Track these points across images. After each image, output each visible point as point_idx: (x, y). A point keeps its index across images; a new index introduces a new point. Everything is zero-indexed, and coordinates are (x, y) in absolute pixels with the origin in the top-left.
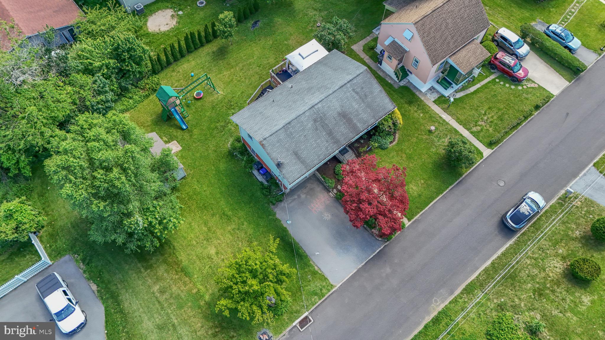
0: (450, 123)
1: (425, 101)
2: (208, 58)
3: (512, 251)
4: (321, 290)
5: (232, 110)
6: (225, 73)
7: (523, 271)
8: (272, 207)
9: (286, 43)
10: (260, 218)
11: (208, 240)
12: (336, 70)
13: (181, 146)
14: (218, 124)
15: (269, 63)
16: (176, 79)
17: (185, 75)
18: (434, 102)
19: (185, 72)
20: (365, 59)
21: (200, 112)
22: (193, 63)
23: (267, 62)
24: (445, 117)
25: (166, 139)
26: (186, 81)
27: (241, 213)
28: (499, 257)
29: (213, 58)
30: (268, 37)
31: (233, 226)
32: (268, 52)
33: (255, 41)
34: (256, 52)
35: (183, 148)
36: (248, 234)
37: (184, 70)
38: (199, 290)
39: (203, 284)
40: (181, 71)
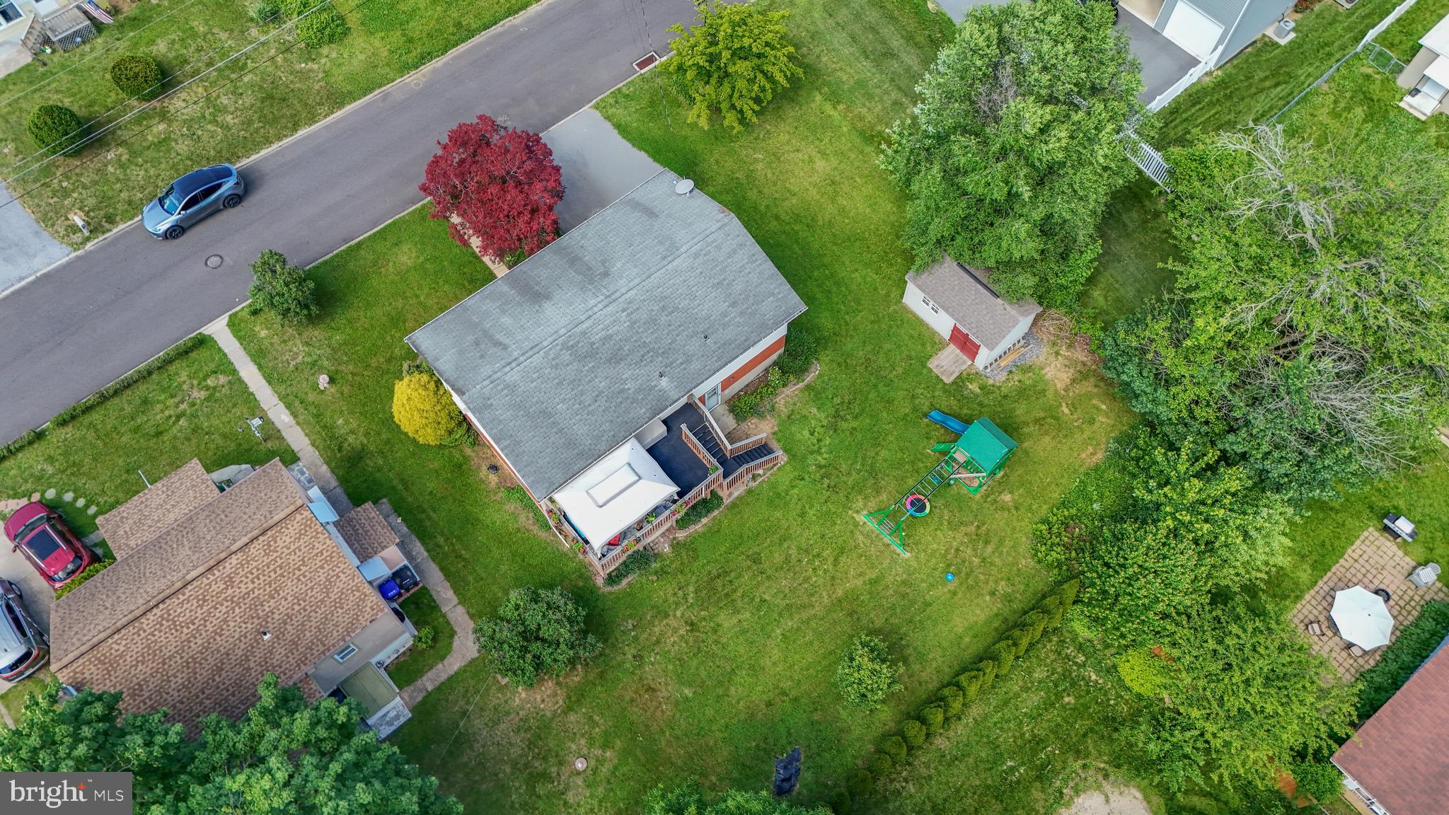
0: (275, 400)
1: (319, 461)
2: (915, 639)
3: (250, 145)
4: (617, 102)
5: (823, 462)
6: (859, 582)
7: (248, 104)
9: (686, 691)
11: (833, 183)
12: (542, 412)
13: (930, 370)
15: (736, 611)
17: (970, 581)
18: (295, 458)
19: (974, 593)
20: (455, 600)
22: (958, 624)
23: (740, 617)
24: (281, 417)
25: (970, 387)
26: (964, 562)
28: (279, 139)
29: (902, 639)
30: (742, 717)
31: (787, 204)
32: (741, 656)
33: (784, 701)
34: (776, 654)
35: (924, 366)
36: (755, 191)
37: (979, 600)
38: (835, 107)
39: (829, 116)
40: (988, 598)
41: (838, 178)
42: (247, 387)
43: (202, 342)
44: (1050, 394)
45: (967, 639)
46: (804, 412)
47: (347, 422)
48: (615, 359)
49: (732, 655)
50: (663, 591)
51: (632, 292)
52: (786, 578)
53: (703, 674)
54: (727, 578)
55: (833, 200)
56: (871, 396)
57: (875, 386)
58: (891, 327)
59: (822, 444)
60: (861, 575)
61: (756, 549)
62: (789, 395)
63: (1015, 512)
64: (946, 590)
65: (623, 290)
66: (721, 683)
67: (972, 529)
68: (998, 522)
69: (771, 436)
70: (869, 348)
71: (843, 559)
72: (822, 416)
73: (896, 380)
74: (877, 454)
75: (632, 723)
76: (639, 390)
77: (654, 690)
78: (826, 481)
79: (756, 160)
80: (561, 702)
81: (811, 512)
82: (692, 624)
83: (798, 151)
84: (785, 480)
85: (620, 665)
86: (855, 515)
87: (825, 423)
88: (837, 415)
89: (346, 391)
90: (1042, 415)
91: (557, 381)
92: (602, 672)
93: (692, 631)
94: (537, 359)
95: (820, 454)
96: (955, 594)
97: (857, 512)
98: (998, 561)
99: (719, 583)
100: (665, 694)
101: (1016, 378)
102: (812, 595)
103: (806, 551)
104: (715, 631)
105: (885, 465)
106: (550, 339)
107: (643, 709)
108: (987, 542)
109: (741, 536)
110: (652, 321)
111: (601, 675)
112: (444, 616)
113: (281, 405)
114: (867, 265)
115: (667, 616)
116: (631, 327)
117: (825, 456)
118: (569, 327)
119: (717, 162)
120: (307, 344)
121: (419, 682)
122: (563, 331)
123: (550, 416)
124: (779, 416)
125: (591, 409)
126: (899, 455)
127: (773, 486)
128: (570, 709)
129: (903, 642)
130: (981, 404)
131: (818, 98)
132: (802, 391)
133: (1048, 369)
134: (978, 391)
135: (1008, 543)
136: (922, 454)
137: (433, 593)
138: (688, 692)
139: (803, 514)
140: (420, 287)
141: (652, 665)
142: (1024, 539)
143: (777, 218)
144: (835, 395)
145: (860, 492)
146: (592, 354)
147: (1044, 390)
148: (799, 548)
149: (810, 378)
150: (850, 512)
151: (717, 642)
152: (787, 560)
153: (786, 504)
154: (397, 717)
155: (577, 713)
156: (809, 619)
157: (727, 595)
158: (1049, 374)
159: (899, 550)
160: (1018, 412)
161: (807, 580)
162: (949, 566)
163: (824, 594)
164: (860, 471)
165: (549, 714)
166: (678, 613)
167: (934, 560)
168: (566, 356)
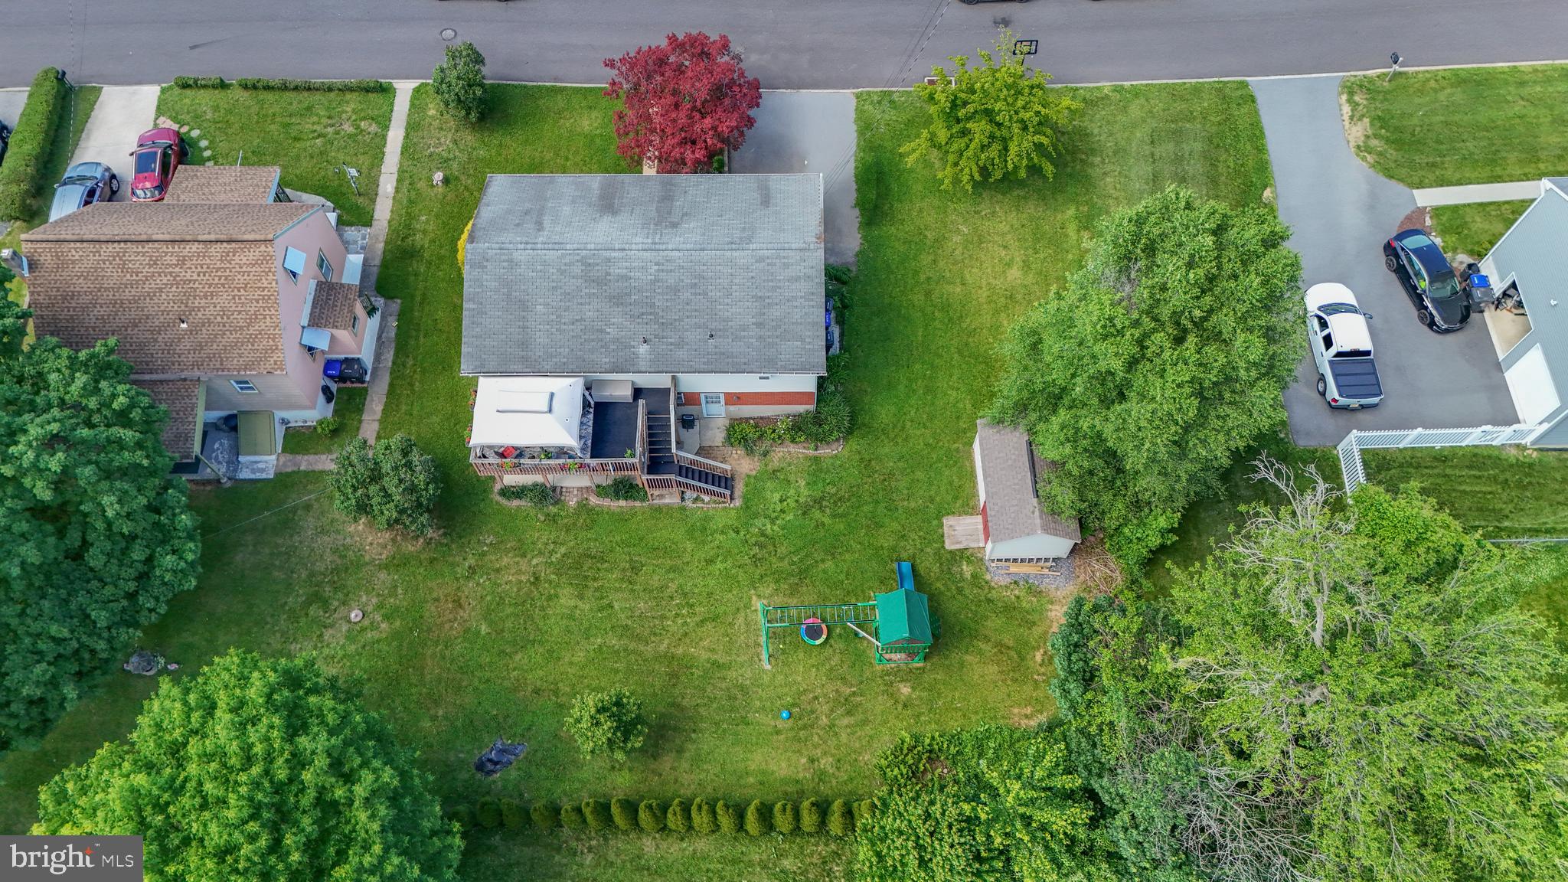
0: (395, 169)
1: (382, 238)
2: (706, 741)
4: (879, 102)
5: (769, 531)
6: (705, 656)
8: (854, 269)
9: (483, 627)
10: (888, 266)
11: (1011, 297)
12: (522, 302)
13: (941, 526)
14: (827, 520)
15: (581, 597)
16: (833, 742)
17: (802, 733)
18: (368, 224)
19: (796, 746)
20: (378, 416)
21: (842, 582)
22: (756, 760)
23: (580, 603)
24: (387, 184)
25: (964, 567)
26: (812, 712)
27: (918, 298)
29: (694, 731)
30: (506, 683)
31: (950, 288)
32: (551, 635)
33: (550, 700)
34: (580, 657)
35: (939, 516)
36: (931, 257)
37: (794, 757)
38: (1078, 231)
39: (1067, 236)
40: (804, 760)
41: (1019, 297)
42: (384, 146)
43: (384, 90)
44: (1037, 631)
45: (751, 780)
46: (792, 478)
47: (427, 222)
48: (617, 300)
49: (545, 628)
50: (540, 535)
51: (677, 254)
52: (646, 603)
53: (509, 624)
54: (599, 565)
55: (996, 312)
56: (866, 508)
57: (877, 502)
58: (940, 460)
59: (783, 516)
60: (713, 650)
61: (643, 560)
62: (793, 453)
63: (900, 707)
64: (772, 723)
65: (670, 247)
66: (514, 643)
67: (847, 691)
68: (879, 704)
69: (743, 476)
70: (901, 464)
71: (709, 626)
72: (805, 492)
73: (900, 511)
74: (823, 561)
75: (421, 617)
76: (616, 340)
77: (460, 606)
78: (756, 549)
79: (958, 232)
80: (384, 556)
81: (719, 565)
82: (537, 579)
83: (1005, 247)
84: (720, 522)
85: (453, 565)
86: (754, 598)
87: (801, 500)
88: (818, 502)
89: (449, 198)
90: (1011, 643)
91: (555, 284)
92: (435, 559)
93: (532, 583)
94: (551, 255)
95: (773, 521)
96: (778, 732)
97: (759, 596)
98: (844, 738)
99: (589, 562)
100: (466, 616)
101: (1017, 592)
102: (655, 634)
103: (685, 595)
104: (550, 598)
105: (821, 575)
106: (575, 246)
107: (439, 613)
108: (849, 713)
109: (641, 539)
110: (675, 290)
111: (432, 561)
112: (360, 422)
113: (396, 176)
114: (971, 391)
115: (524, 555)
116: (653, 282)
117: (775, 528)
118: (599, 247)
119: (921, 210)
120: (455, 142)
121: (299, 457)
122: (592, 246)
123: (525, 309)
124: (766, 465)
125: (563, 327)
126: (842, 577)
127: (707, 519)
128: (386, 567)
129: (693, 735)
130: (960, 590)
131: (1071, 212)
132: (807, 458)
133: (1057, 607)
134: (969, 577)
135: (868, 730)
136: (863, 591)
137: (368, 398)
138: (484, 629)
139: (710, 561)
140: (577, 152)
141: (478, 584)
142: (886, 738)
143: (928, 294)
144: (833, 483)
145: (777, 581)
146: (601, 282)
147: (1034, 623)
148: (680, 586)
149: (825, 451)
150: (753, 591)
151: (543, 609)
152: (662, 589)
153: (703, 543)
154: (262, 470)
155: (389, 574)
156: (633, 652)
157: (586, 577)
158: (1053, 613)
159: (765, 656)
160: (989, 623)
161: (663, 617)
162: (794, 705)
163: (666, 642)
164: (793, 563)
165: (367, 558)
166: (535, 562)
167: (785, 690)
168: (577, 269)
